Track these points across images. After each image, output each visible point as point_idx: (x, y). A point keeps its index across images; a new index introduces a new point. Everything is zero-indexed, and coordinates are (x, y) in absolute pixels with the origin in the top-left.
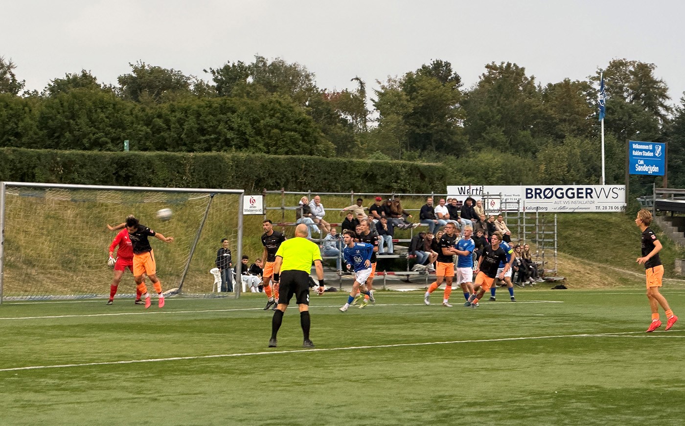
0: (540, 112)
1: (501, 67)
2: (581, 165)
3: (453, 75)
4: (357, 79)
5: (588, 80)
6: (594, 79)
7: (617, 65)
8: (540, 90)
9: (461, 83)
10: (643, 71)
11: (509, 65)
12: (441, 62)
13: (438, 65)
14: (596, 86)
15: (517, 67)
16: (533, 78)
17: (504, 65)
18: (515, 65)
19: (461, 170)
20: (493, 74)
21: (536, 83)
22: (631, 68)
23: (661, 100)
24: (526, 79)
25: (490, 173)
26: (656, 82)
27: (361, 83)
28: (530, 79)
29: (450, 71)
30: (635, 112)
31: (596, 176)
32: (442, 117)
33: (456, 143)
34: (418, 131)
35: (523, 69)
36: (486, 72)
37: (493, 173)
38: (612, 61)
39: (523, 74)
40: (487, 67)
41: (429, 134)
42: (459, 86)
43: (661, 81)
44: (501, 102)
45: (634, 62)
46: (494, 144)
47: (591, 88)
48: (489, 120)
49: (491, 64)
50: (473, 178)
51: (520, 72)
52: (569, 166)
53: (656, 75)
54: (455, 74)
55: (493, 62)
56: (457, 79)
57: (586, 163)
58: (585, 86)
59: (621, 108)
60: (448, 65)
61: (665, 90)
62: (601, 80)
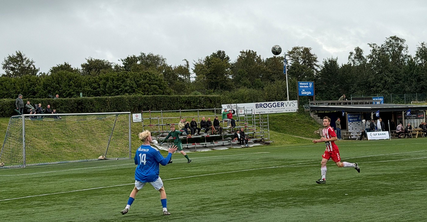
0: (264, 70)
1: (246, 52)
3: (226, 57)
4: (185, 60)
5: (284, 56)
6: (286, 55)
7: (295, 49)
8: (264, 61)
9: (230, 60)
10: (307, 50)
11: (250, 51)
12: (221, 51)
13: (219, 52)
14: (287, 58)
15: (253, 52)
16: (260, 56)
17: (248, 51)
18: (252, 51)
20: (243, 55)
21: (262, 59)
22: (301, 50)
23: (315, 62)
24: (257, 56)
25: (244, 97)
26: (312, 55)
27: (187, 62)
28: (259, 56)
29: (225, 55)
30: (304, 68)
32: (222, 75)
33: (229, 85)
34: (212, 81)
35: (256, 52)
36: (240, 54)
38: (293, 47)
40: (241, 52)
41: (217, 82)
42: (229, 61)
44: (247, 67)
45: (303, 47)
46: (245, 85)
47: (285, 59)
48: (243, 75)
49: (242, 51)
50: (237, 100)
51: (255, 54)
52: (277, 92)
53: (312, 52)
54: (227, 56)
56: (228, 58)
59: (298, 67)
60: (223, 52)
61: (316, 58)
62: (289, 55)
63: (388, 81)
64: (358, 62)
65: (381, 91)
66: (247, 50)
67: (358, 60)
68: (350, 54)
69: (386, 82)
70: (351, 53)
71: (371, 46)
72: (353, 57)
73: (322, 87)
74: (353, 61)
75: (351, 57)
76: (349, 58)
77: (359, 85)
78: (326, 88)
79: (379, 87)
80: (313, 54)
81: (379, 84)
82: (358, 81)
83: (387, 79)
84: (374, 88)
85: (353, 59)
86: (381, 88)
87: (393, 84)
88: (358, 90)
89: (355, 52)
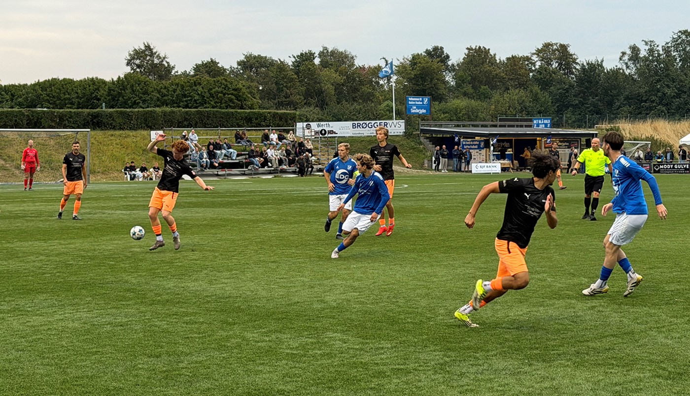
0: (497, 75)
1: (476, 48)
2: (517, 105)
3: (445, 55)
4: (384, 58)
5: (529, 55)
6: (534, 54)
7: (547, 46)
8: (500, 62)
9: (450, 59)
10: (564, 48)
11: (480, 47)
12: (438, 47)
13: (436, 49)
14: (535, 58)
15: (485, 49)
16: (495, 55)
17: (477, 48)
18: (483, 47)
19: (441, 110)
20: (471, 53)
21: (497, 58)
22: (555, 47)
23: (575, 65)
24: (491, 55)
25: (459, 111)
26: (571, 55)
27: (386, 60)
28: (493, 55)
29: (443, 52)
30: (555, 74)
31: (526, 111)
33: (440, 94)
35: (489, 49)
36: (467, 52)
37: (460, 111)
38: (544, 43)
39: (489, 52)
40: (467, 49)
42: (449, 60)
43: (574, 54)
44: (471, 70)
45: (557, 44)
46: (465, 94)
47: (532, 60)
48: (463, 80)
49: (469, 47)
50: (448, 115)
51: (487, 52)
52: (510, 107)
53: (571, 50)
54: (446, 53)
55: (471, 46)
56: (448, 57)
57: (520, 104)
58: (528, 59)
59: (545, 71)
60: (442, 48)
61: (575, 59)
62: (538, 55)
63: (667, 93)
64: (633, 66)
65: (655, 106)
66: (476, 46)
67: (633, 64)
68: (621, 55)
69: (664, 94)
70: (624, 54)
71: (646, 44)
72: (626, 58)
73: (575, 100)
74: (626, 64)
75: (624, 59)
76: (621, 59)
77: (627, 98)
78: (580, 102)
79: (653, 102)
80: (573, 53)
81: (654, 98)
82: (627, 93)
83: (666, 90)
84: (646, 103)
85: (626, 61)
86: (657, 103)
87: (674, 97)
88: (625, 105)
89: (629, 52)
